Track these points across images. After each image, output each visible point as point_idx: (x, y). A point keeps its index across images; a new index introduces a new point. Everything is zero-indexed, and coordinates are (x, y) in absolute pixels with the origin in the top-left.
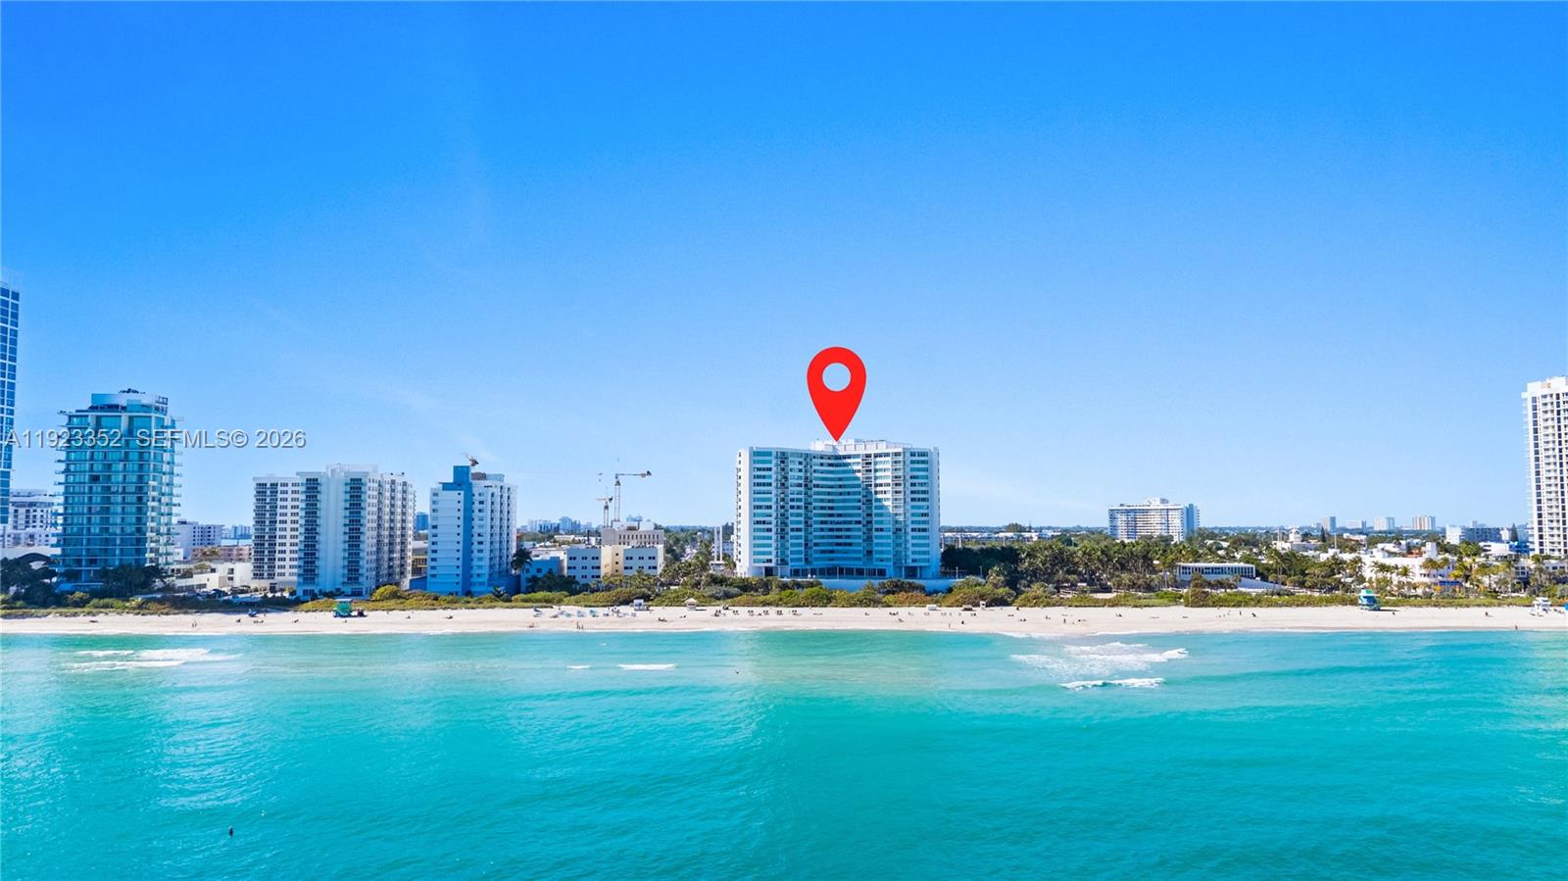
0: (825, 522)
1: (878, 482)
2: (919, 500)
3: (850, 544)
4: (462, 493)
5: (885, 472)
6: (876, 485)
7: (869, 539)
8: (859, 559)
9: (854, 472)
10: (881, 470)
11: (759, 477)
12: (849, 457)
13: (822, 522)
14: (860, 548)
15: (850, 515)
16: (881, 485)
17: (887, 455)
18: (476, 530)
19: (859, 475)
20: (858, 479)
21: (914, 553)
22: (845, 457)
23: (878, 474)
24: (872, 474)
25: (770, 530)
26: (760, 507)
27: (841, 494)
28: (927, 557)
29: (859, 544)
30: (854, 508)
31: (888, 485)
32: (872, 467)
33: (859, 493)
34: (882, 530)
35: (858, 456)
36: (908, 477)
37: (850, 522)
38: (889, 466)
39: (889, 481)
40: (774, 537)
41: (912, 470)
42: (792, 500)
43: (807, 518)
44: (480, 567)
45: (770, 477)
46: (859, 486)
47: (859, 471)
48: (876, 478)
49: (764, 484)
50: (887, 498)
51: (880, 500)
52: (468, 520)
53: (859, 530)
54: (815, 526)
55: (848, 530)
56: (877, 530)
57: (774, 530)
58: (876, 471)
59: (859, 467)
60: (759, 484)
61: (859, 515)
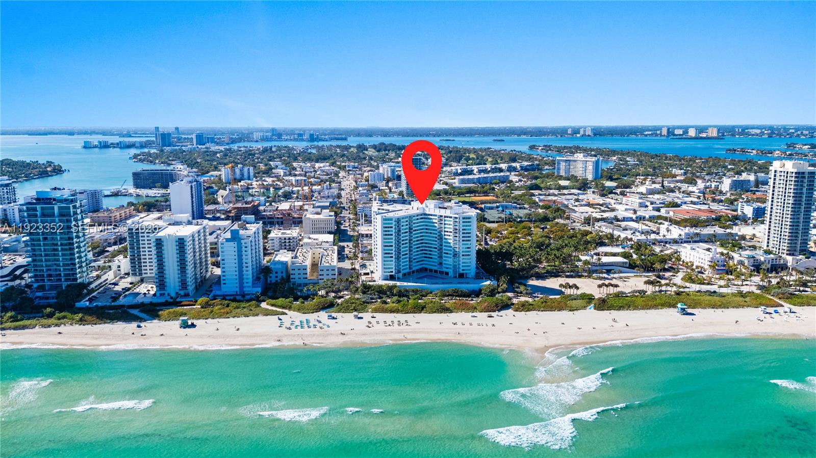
0: (419, 247)
1: (446, 230)
2: (466, 241)
3: (431, 258)
4: (236, 243)
5: (449, 226)
6: (445, 231)
7: (441, 257)
8: (436, 266)
9: (434, 223)
10: (447, 224)
11: (386, 231)
12: (431, 215)
13: (417, 248)
14: (436, 261)
15: (431, 244)
16: (447, 232)
17: (451, 217)
18: (244, 261)
19: (436, 225)
20: (436, 227)
21: (463, 266)
22: (429, 215)
23: (446, 226)
24: (443, 226)
25: (392, 257)
26: (386, 246)
27: (427, 233)
28: (469, 268)
29: (436, 259)
30: (433, 241)
31: (451, 232)
32: (443, 222)
33: (436, 234)
34: (447, 254)
35: (436, 215)
36: (461, 230)
37: (431, 247)
38: (452, 223)
39: (452, 230)
40: (394, 260)
41: (463, 226)
42: (403, 240)
43: (410, 247)
44: (247, 279)
45: (392, 231)
46: (436, 230)
47: (436, 223)
48: (445, 228)
49: (389, 235)
50: (450, 239)
51: (445, 239)
52: (240, 256)
53: (436, 252)
54: (414, 251)
55: (431, 251)
56: (445, 253)
57: (394, 257)
58: (445, 224)
59: (436, 221)
60: (386, 235)
61: (436, 245)
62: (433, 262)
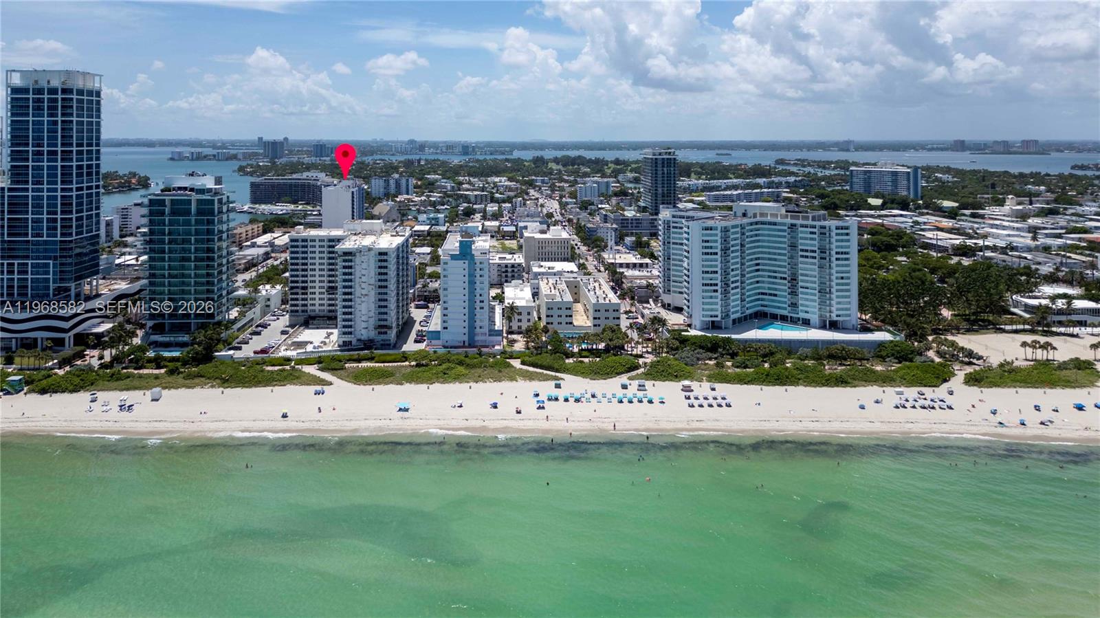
3: (775, 295)
4: (467, 262)
5: (811, 242)
7: (794, 294)
8: (785, 308)
10: (807, 238)
11: (707, 248)
12: (775, 224)
14: (786, 300)
15: (775, 272)
17: (813, 227)
18: (478, 291)
20: (784, 243)
22: (771, 224)
23: (803, 241)
25: (716, 291)
26: (707, 272)
28: (848, 312)
29: (785, 297)
30: (780, 266)
31: (814, 252)
32: (797, 235)
33: (784, 255)
34: (807, 288)
37: (775, 278)
40: (720, 296)
43: (743, 276)
45: (716, 247)
46: (784, 249)
49: (711, 254)
50: (814, 262)
52: (472, 283)
53: (784, 285)
54: (747, 282)
55: (774, 283)
56: (802, 287)
57: (719, 291)
60: (707, 254)
61: (785, 273)
62: (779, 302)
